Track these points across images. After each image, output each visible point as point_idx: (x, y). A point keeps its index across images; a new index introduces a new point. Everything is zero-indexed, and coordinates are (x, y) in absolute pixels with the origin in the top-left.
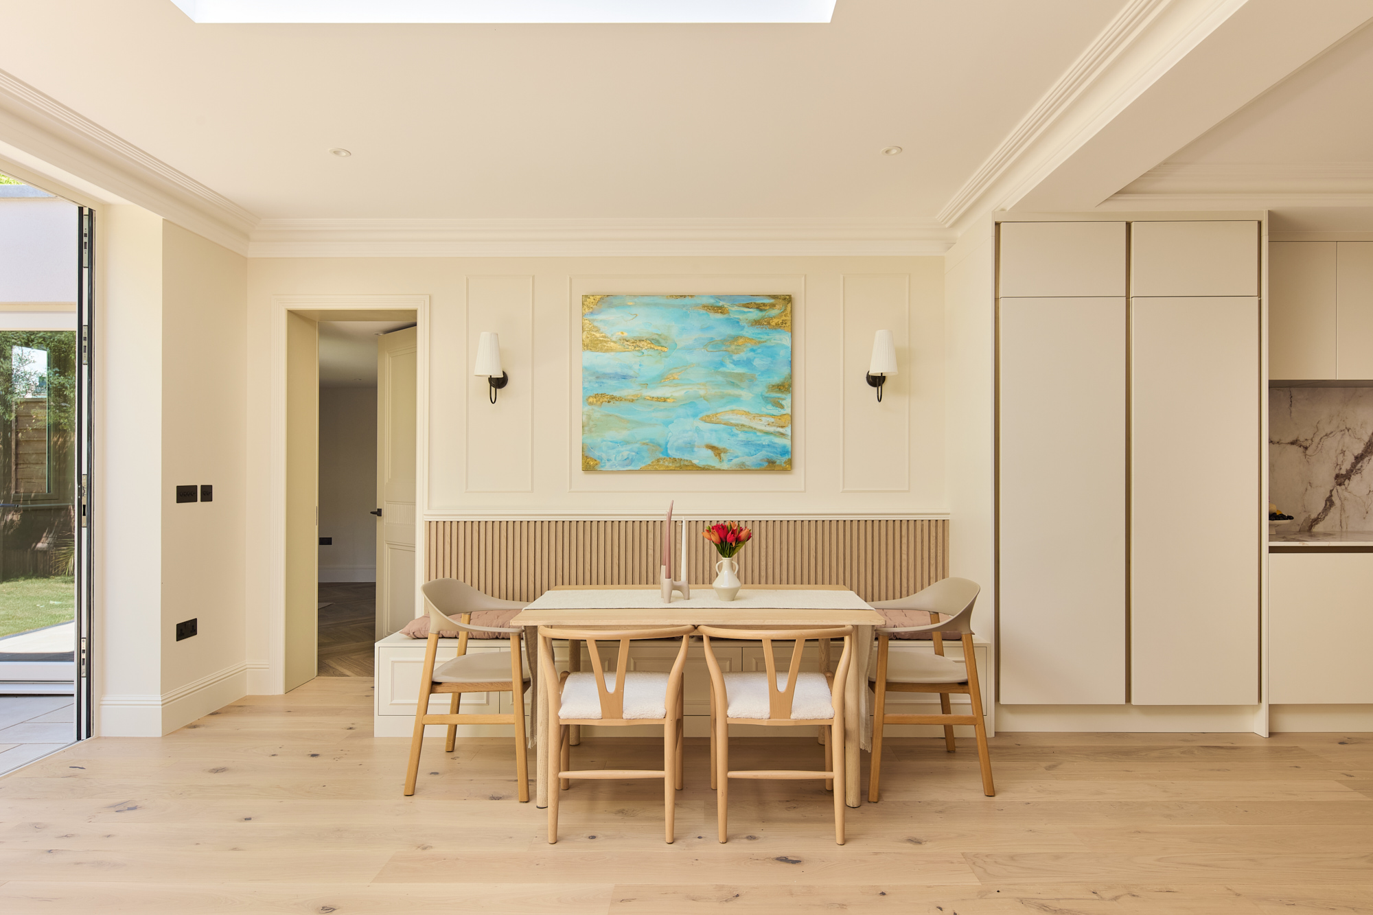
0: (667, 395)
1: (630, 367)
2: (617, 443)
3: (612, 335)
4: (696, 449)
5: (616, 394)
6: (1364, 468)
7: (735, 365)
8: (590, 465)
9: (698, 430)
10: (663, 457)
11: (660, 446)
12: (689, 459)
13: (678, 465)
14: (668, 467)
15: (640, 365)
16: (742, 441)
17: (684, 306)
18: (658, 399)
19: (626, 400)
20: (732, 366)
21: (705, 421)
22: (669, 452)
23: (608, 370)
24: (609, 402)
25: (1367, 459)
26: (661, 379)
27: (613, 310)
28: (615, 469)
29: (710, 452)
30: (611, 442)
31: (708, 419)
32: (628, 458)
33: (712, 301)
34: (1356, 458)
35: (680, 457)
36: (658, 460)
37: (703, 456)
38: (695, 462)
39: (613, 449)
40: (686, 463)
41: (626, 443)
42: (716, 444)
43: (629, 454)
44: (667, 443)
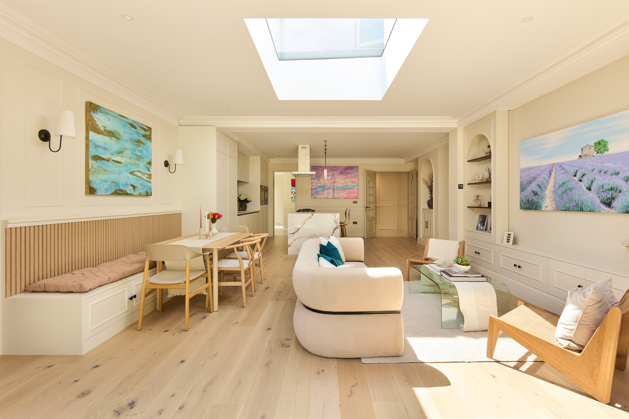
1: (107, 145)
2: (103, 181)
3: (101, 127)
4: (128, 186)
5: (102, 156)
7: (139, 151)
8: (91, 191)
9: (128, 178)
10: (118, 189)
11: (117, 183)
12: (126, 190)
13: (123, 192)
14: (119, 193)
15: (111, 144)
16: (140, 184)
17: (124, 121)
18: (117, 162)
19: (106, 160)
20: (137, 152)
21: (131, 174)
22: (120, 187)
23: (100, 144)
24: (100, 160)
26: (118, 153)
27: (101, 114)
28: (102, 194)
29: (132, 188)
30: (100, 180)
32: (106, 189)
33: (132, 122)
35: (123, 189)
36: (116, 190)
37: (129, 190)
39: (101, 184)
40: (125, 192)
41: (106, 181)
42: (133, 184)
43: (107, 187)
44: (119, 182)
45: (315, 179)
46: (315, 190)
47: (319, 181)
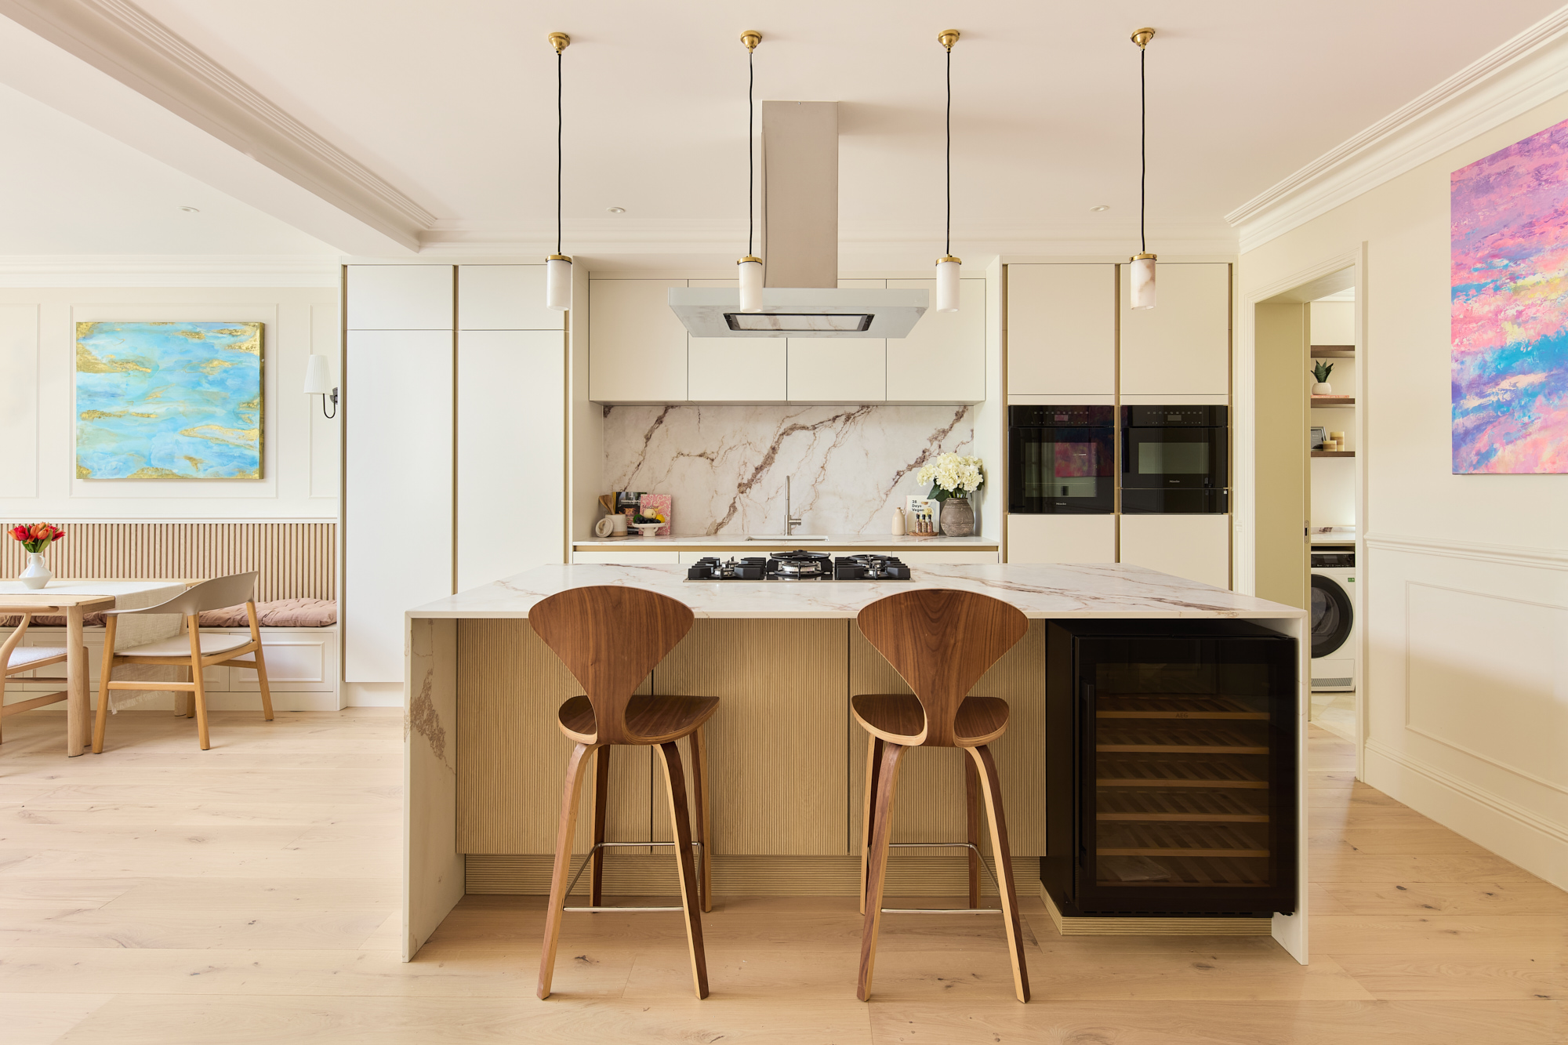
0: (150, 412)
1: (118, 386)
2: (106, 454)
3: (103, 358)
4: (175, 460)
5: (106, 410)
6: (763, 477)
7: (210, 384)
8: (83, 473)
9: (177, 442)
10: (147, 467)
11: (144, 457)
12: (169, 468)
13: (160, 474)
14: (151, 475)
15: (127, 385)
16: (216, 453)
17: (165, 332)
18: (142, 415)
19: (114, 416)
20: (207, 385)
21: (184, 435)
22: (152, 462)
23: (98, 389)
24: (100, 417)
25: (766, 470)
26: (144, 397)
27: (103, 335)
28: (105, 478)
29: (188, 462)
30: (101, 453)
31: (186, 433)
32: (116, 468)
33: (190, 327)
34: (757, 469)
35: (162, 467)
36: (143, 470)
37: (181, 467)
38: (175, 471)
39: (103, 459)
40: (167, 472)
41: (113, 454)
42: (194, 456)
43: (117, 464)
44: (150, 455)
45: (1480, 289)
46: (1481, 395)
47: (1516, 291)
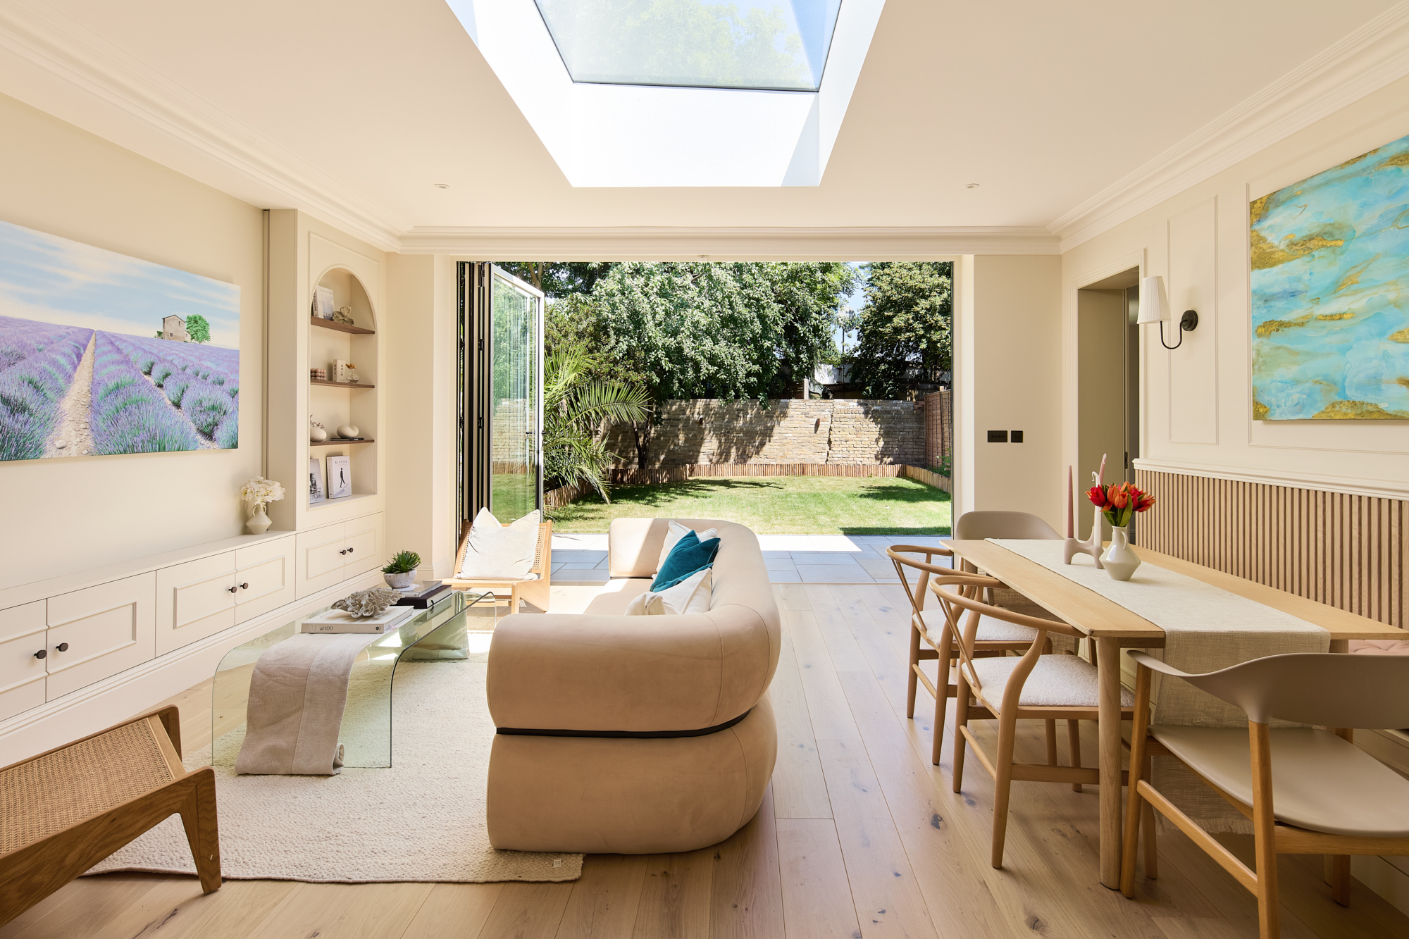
0: (1344, 309)
1: (1299, 280)
2: (1286, 383)
3: (1280, 242)
4: (1383, 386)
5: (1285, 318)
8: (1260, 412)
9: (1386, 356)
10: (1340, 400)
11: (1335, 383)
12: (1373, 401)
13: (1359, 411)
14: (1345, 414)
15: (1311, 274)
17: (1364, 170)
18: (1332, 317)
19: (1295, 324)
21: (1397, 341)
22: (1348, 392)
23: (1276, 289)
24: (1278, 330)
26: (1337, 287)
27: (1280, 209)
28: (1284, 418)
30: (1280, 382)
31: (1401, 338)
32: (1298, 403)
33: (1405, 147)
35: (1361, 400)
36: (1333, 405)
37: (1393, 398)
38: (1383, 406)
39: (1283, 391)
40: (1370, 408)
41: (1296, 382)
43: (1299, 397)
44: (1344, 379)
